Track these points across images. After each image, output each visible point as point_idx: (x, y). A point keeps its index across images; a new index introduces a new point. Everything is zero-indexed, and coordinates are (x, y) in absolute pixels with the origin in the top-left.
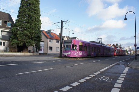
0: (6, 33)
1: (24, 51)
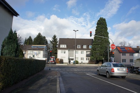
0: (89, 52)
1: (99, 63)
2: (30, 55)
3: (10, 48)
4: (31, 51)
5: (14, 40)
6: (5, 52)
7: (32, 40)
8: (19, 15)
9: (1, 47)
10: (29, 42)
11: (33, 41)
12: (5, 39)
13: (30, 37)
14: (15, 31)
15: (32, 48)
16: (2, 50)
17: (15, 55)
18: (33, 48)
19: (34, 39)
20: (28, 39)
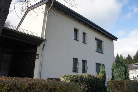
2: (133, 75)
3: (119, 71)
4: (133, 70)
5: (122, 64)
6: (116, 75)
7: (131, 59)
8: (118, 39)
9: (111, 70)
10: (129, 61)
11: (133, 59)
12: (113, 64)
13: (129, 56)
14: (121, 55)
15: (133, 67)
16: (113, 73)
17: (125, 77)
18: (135, 67)
19: (134, 56)
20: (127, 58)
